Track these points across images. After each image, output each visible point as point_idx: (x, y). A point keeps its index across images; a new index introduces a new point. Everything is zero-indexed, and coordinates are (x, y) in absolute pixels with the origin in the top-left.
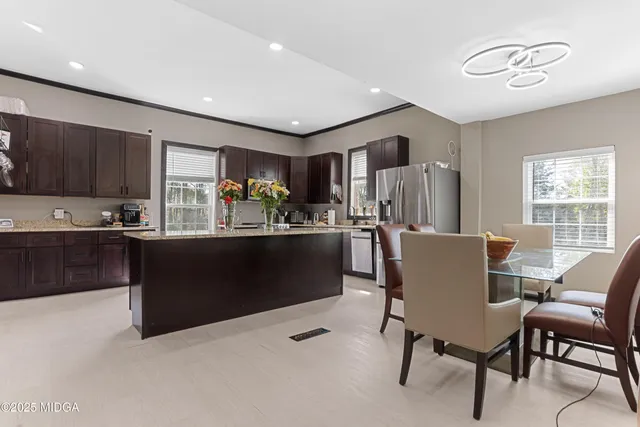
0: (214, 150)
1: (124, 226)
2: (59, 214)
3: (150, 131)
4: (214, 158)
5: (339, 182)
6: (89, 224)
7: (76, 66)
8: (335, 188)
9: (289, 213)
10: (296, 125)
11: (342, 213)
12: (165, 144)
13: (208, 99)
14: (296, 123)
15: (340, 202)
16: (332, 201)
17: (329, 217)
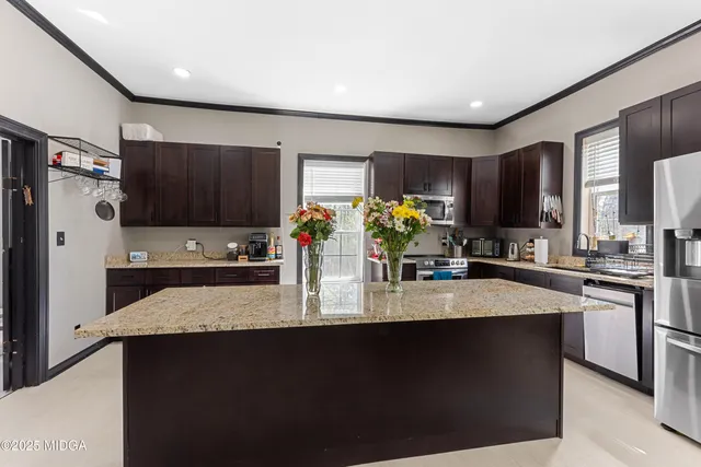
0: (362, 159)
1: (249, 260)
2: (191, 245)
3: (279, 144)
4: (363, 170)
5: (557, 190)
6: (220, 256)
7: (181, 73)
8: (547, 202)
9: (470, 241)
10: (477, 108)
11: (562, 242)
12: (301, 159)
13: (340, 89)
14: (476, 104)
15: (559, 226)
16: (543, 225)
17: (536, 250)
